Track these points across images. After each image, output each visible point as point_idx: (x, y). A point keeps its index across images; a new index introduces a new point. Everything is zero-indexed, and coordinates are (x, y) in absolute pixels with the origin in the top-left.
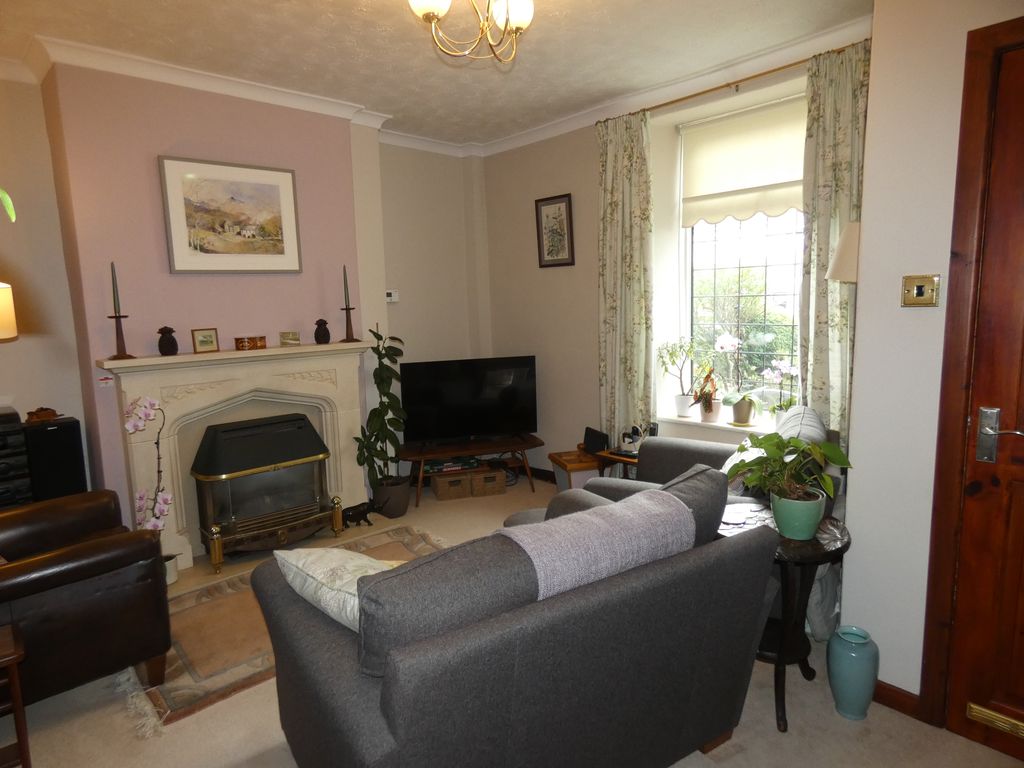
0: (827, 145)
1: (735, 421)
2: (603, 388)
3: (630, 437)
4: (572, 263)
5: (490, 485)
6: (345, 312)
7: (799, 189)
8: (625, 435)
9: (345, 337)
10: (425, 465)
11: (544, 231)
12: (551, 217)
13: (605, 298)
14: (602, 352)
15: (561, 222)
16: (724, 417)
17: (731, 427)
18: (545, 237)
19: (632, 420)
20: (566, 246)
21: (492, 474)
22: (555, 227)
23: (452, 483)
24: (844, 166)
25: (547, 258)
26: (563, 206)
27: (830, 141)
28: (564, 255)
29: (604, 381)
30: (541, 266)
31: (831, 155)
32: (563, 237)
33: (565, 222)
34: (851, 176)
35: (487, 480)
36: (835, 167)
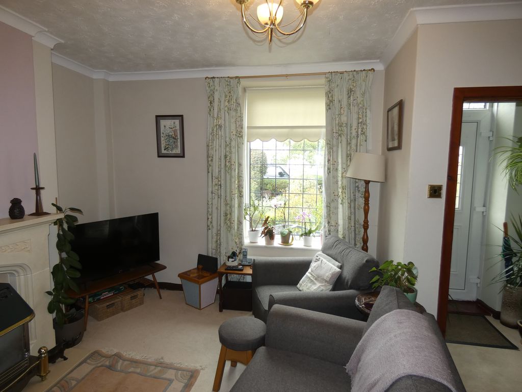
0: (336, 114)
1: (282, 242)
2: (210, 231)
3: (232, 258)
4: (183, 156)
5: (134, 301)
6: (34, 191)
7: (324, 130)
8: (229, 257)
9: (34, 212)
10: (89, 298)
11: (162, 135)
12: (167, 127)
13: (212, 179)
14: (210, 210)
15: (175, 131)
16: (277, 241)
17: (280, 246)
18: (162, 139)
19: (230, 248)
20: (179, 146)
21: (135, 294)
22: (171, 134)
23: (108, 307)
24: (344, 125)
25: (163, 151)
26: (177, 122)
27: (337, 113)
28: (178, 151)
29: (211, 227)
30: (159, 156)
31: (338, 119)
32: (177, 140)
33: (178, 132)
34: (347, 130)
35: (132, 298)
36: (340, 125)
